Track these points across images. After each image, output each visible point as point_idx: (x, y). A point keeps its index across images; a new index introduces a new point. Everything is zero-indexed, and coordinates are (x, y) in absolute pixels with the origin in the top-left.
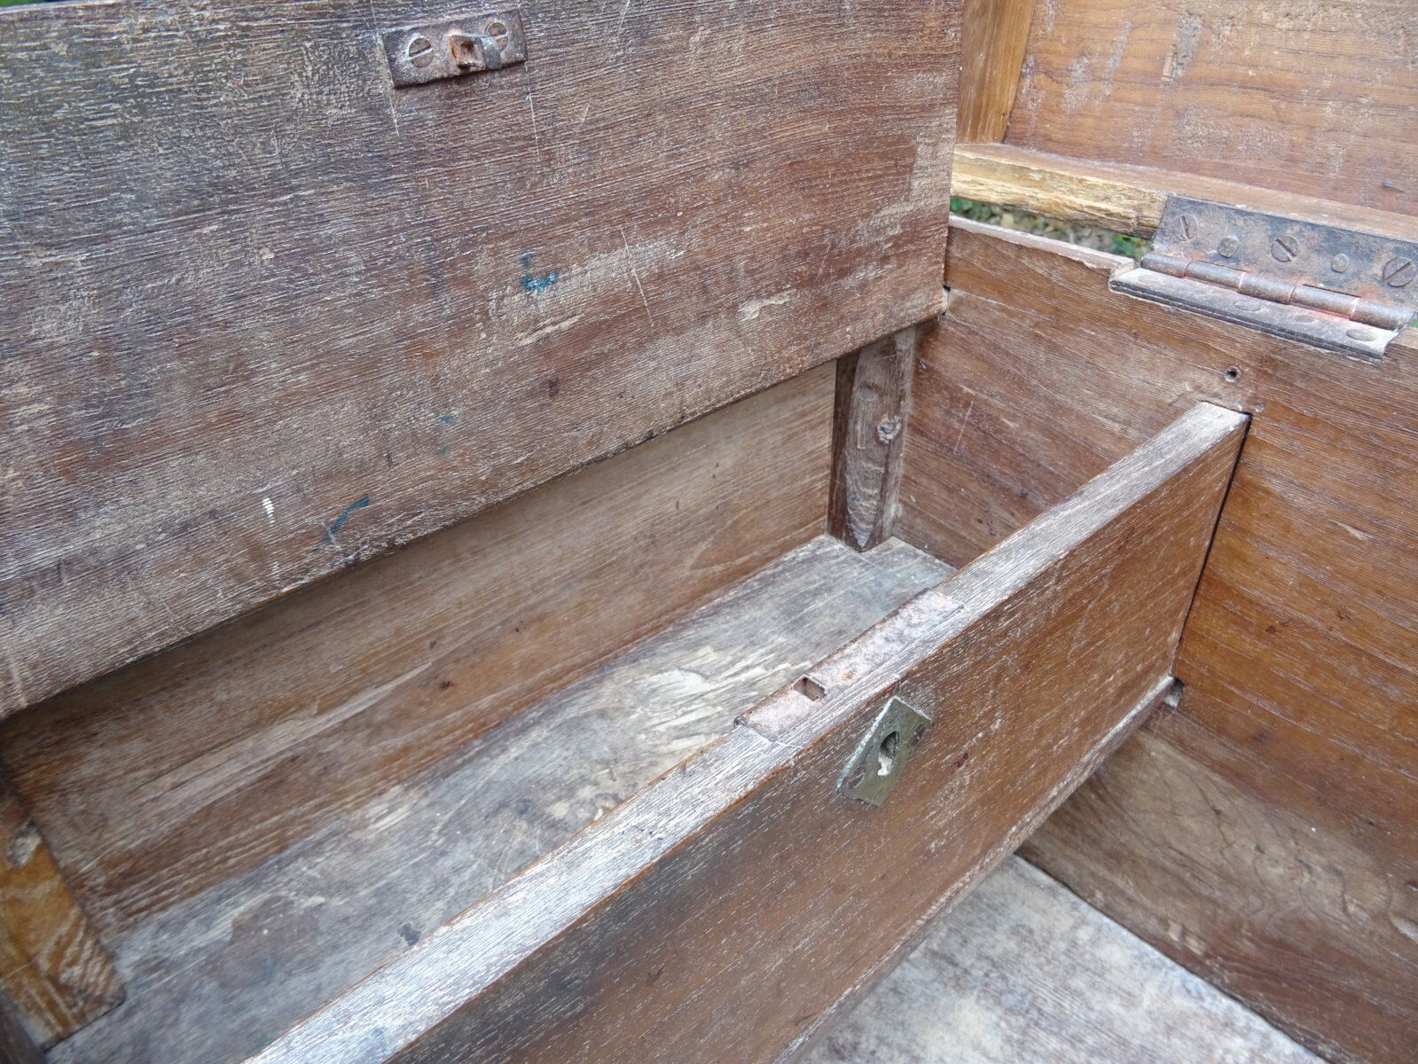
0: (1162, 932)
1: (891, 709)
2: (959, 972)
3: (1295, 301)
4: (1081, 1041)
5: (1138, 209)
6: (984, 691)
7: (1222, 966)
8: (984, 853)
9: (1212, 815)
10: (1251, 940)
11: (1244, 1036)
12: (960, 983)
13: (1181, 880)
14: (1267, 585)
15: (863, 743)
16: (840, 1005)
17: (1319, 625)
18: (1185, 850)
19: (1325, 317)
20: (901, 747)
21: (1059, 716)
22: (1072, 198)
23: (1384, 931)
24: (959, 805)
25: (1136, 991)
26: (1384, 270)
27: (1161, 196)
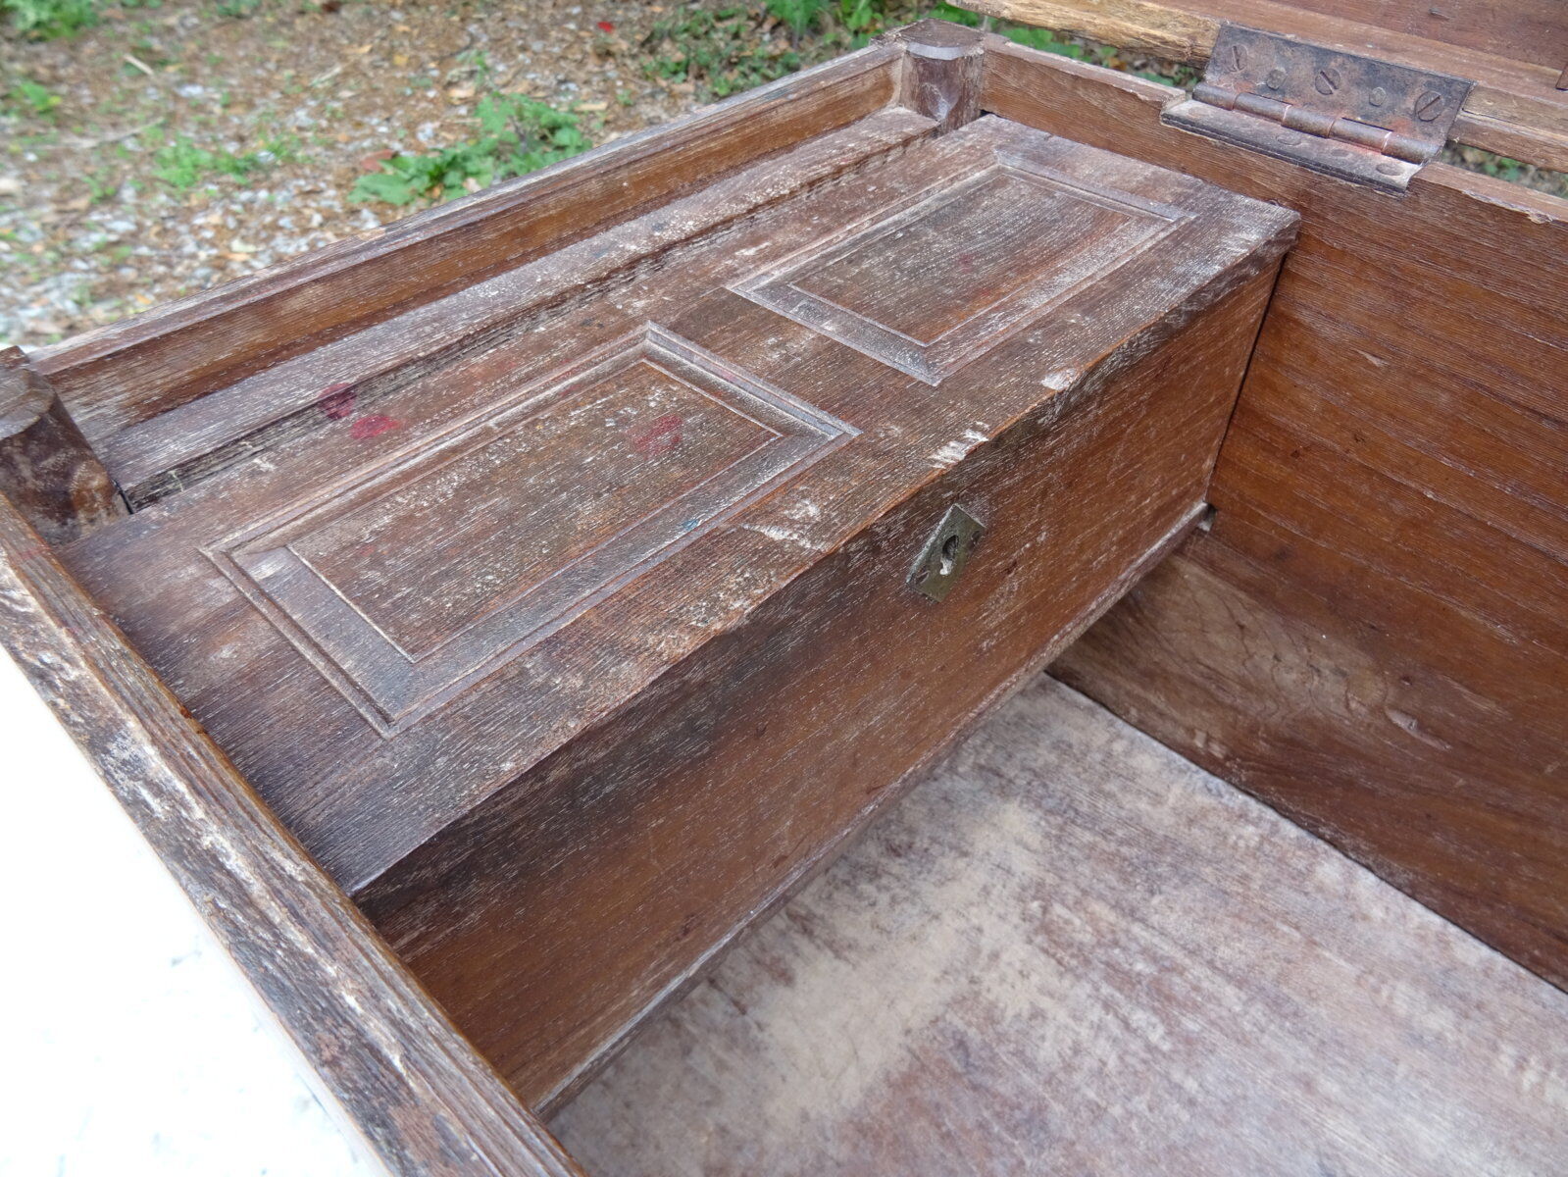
0: (1189, 741)
1: (952, 514)
2: (1004, 782)
3: (1334, 135)
4: (1111, 834)
5: (1192, 37)
6: (1032, 505)
7: (1240, 767)
8: (1029, 657)
9: (1237, 630)
10: (1266, 741)
11: (1256, 824)
12: (1005, 791)
13: (1207, 691)
14: (1293, 411)
15: (928, 544)
16: (905, 780)
17: (1338, 447)
18: (1212, 665)
19: (1360, 150)
20: (958, 550)
21: (1098, 534)
22: (1129, 25)
23: (1380, 723)
24: (1008, 610)
25: (1163, 792)
26: (1416, 103)
27: (1215, 24)
